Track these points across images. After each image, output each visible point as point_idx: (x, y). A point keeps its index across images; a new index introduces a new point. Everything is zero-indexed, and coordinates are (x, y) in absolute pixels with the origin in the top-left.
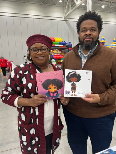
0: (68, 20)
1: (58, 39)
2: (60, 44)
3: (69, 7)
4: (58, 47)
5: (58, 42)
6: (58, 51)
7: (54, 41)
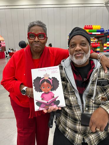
1: (96, 26)
2: (98, 31)
4: (95, 35)
5: (96, 30)
6: (94, 39)
7: (92, 29)
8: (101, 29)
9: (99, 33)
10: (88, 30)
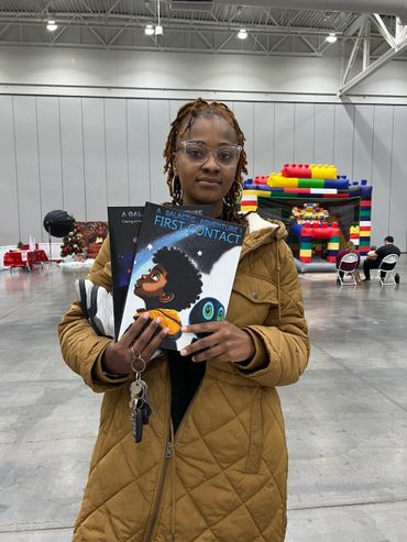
0: (353, 100)
1: (323, 169)
2: (328, 185)
3: (360, 56)
4: (321, 195)
5: (323, 181)
6: (318, 211)
7: (308, 176)
8: (338, 177)
9: (334, 191)
10: (295, 181)
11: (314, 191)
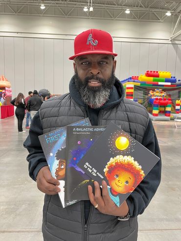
1: (165, 73)
2: (167, 81)
4: (163, 86)
5: (164, 79)
6: (161, 93)
7: (158, 76)
8: (172, 77)
9: (169, 84)
10: (151, 79)
11: (160, 83)
